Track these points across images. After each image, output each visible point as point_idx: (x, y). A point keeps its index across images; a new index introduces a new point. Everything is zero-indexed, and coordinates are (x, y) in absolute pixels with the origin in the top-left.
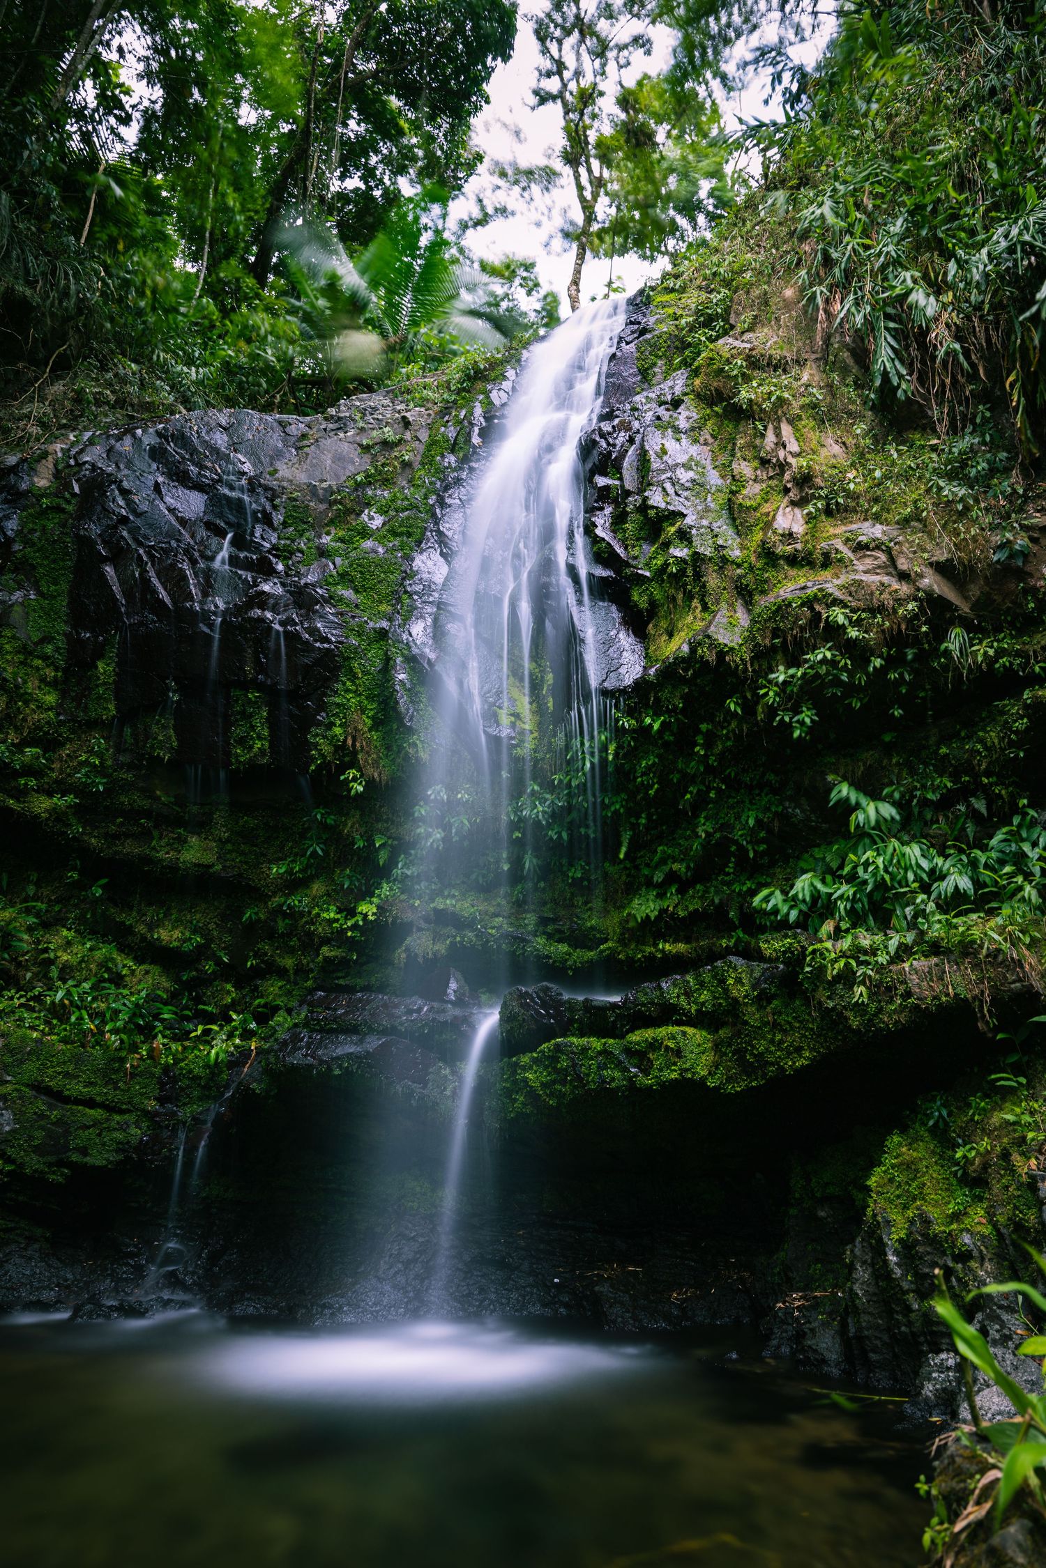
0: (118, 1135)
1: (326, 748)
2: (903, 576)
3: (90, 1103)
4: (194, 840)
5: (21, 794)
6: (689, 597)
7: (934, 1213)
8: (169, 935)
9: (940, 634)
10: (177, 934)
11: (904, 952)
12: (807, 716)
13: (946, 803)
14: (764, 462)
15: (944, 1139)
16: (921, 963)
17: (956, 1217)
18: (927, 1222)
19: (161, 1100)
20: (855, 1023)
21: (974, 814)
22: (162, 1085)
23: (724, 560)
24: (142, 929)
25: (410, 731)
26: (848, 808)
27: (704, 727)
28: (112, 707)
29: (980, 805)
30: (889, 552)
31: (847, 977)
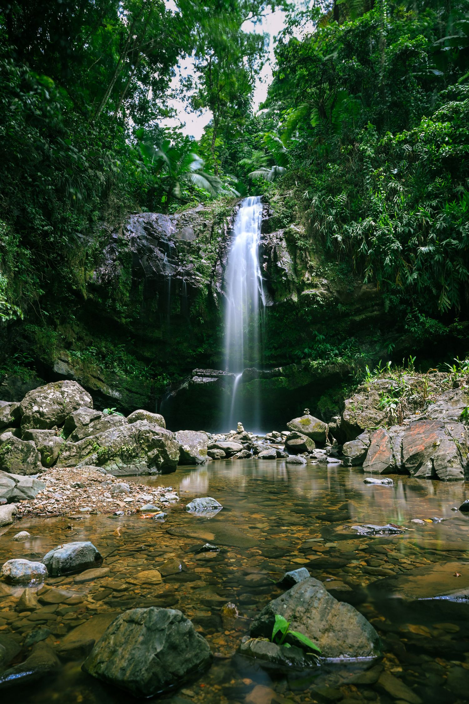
0: (143, 401)
1: (194, 312)
2: (331, 292)
3: (137, 393)
4: (156, 331)
5: (120, 318)
6: (286, 288)
7: (329, 407)
8: (147, 354)
9: (337, 304)
10: (149, 354)
11: (328, 364)
12: (310, 318)
13: (333, 336)
14: (303, 261)
15: (331, 396)
16: (331, 366)
17: (334, 407)
18: (328, 409)
19: (151, 393)
20: (318, 376)
21: (338, 339)
22: (151, 389)
23: (294, 281)
24: (141, 352)
25: (218, 310)
26: (316, 336)
27: (286, 316)
28: (142, 297)
29: (339, 337)
30: (328, 286)
31: (317, 368)
